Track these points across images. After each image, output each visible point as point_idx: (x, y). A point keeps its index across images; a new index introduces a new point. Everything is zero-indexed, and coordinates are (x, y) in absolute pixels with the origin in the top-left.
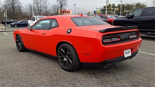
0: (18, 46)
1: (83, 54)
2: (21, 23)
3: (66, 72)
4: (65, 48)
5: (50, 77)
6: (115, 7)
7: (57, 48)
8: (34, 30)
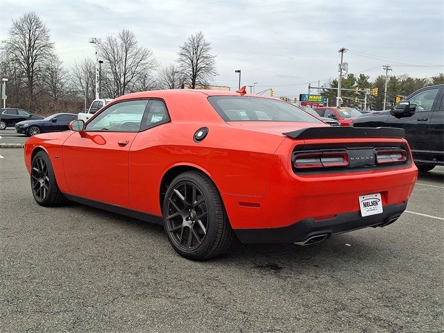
0: (36, 187)
1: (240, 203)
2: (54, 121)
3: (188, 263)
4: (188, 186)
5: (136, 274)
6: (368, 85)
7: (163, 189)
8: (92, 134)
